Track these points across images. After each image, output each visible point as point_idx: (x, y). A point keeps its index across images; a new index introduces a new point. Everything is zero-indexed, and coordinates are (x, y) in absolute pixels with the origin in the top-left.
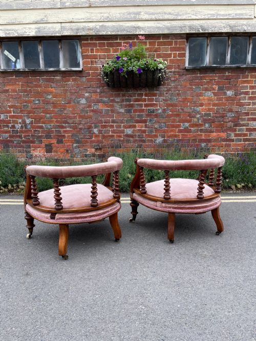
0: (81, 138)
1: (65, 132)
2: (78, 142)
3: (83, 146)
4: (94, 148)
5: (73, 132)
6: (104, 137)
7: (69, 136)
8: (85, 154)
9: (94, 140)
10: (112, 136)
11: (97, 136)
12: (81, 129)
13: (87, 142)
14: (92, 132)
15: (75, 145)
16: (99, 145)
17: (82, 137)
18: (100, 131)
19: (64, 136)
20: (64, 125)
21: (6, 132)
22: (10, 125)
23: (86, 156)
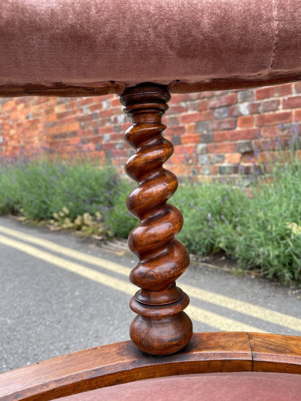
0: (213, 130)
1: (185, 119)
2: (207, 139)
3: (216, 147)
4: (238, 151)
5: (197, 119)
6: (263, 121)
7: (190, 128)
8: (220, 167)
9: (240, 132)
10: (286, 116)
11: (247, 121)
12: (213, 108)
13: (223, 138)
14: (235, 113)
15: (201, 146)
16: (249, 144)
17: (215, 126)
18: (254, 108)
19: (182, 129)
20: (183, 104)
21: (108, 130)
22: (112, 118)
23: (221, 170)
